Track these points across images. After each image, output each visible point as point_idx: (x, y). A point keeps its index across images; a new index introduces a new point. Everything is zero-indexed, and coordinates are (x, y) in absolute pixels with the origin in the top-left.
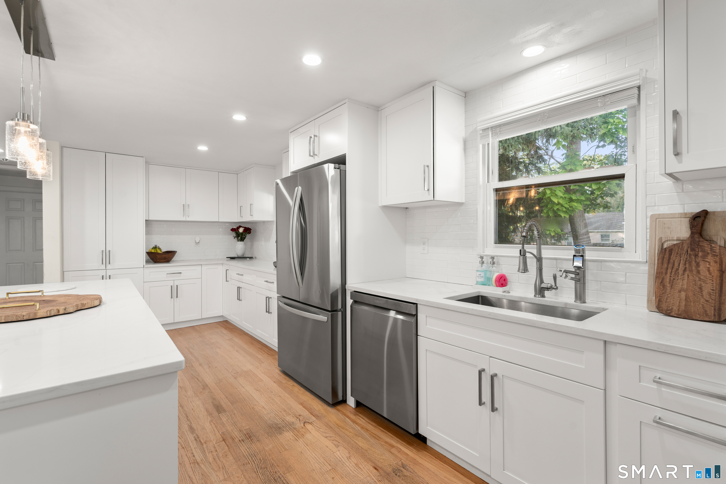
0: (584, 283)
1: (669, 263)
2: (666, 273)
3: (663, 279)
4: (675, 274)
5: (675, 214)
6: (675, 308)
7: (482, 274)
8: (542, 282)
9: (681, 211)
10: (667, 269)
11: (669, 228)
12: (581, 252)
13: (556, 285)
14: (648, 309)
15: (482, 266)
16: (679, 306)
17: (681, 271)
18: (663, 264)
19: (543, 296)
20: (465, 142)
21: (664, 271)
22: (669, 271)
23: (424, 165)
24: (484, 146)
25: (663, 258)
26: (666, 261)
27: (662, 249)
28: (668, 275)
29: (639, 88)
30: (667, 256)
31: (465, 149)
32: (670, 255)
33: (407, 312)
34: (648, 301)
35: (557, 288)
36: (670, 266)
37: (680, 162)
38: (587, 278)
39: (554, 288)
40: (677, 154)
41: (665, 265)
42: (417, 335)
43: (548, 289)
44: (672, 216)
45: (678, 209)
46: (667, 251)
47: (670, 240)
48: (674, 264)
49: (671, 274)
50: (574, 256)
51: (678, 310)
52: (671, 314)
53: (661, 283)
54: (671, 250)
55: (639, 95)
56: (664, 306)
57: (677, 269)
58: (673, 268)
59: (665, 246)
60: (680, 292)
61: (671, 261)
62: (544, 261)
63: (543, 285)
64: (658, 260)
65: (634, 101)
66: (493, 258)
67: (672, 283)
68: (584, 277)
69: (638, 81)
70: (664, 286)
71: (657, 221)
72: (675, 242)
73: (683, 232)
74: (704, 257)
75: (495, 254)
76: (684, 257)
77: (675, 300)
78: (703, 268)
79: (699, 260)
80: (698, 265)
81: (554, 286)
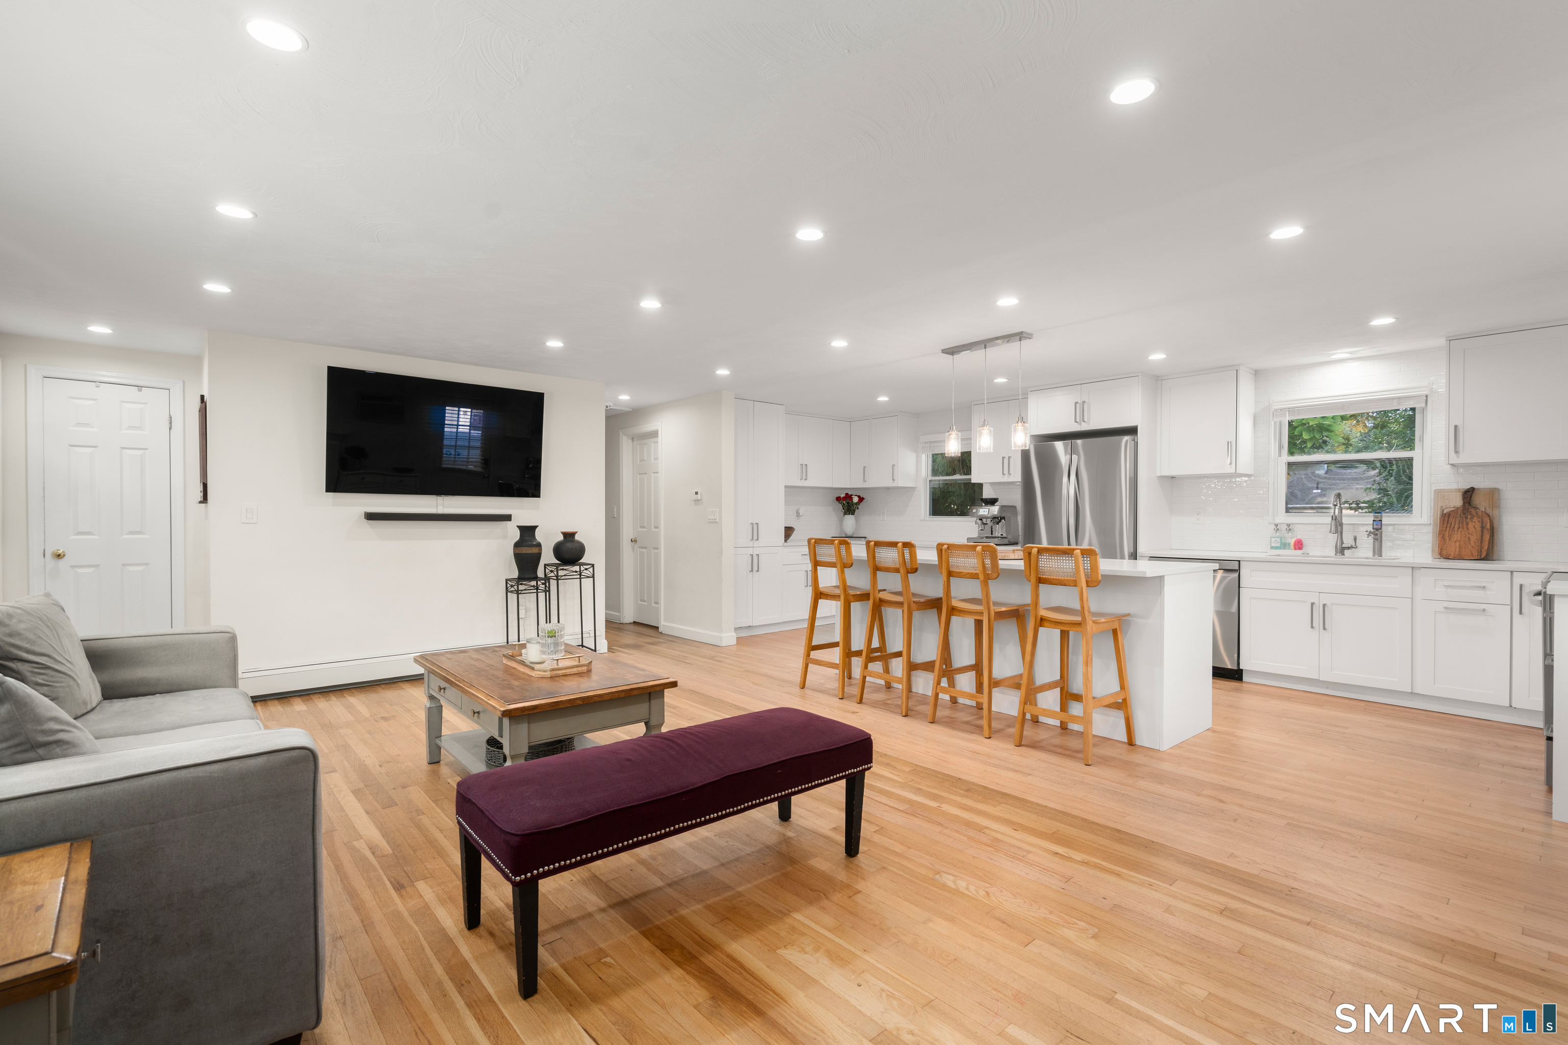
0: (1381, 542)
1: (1448, 523)
2: (1446, 531)
3: (1444, 534)
4: (1452, 531)
5: (1452, 489)
6: (1452, 554)
7: (1278, 540)
8: (1342, 543)
9: (1456, 488)
10: (1447, 527)
11: (1447, 499)
12: (1380, 518)
13: (1356, 545)
14: (1432, 557)
15: (1276, 533)
16: (1455, 552)
17: (1456, 529)
18: (1443, 524)
19: (1343, 555)
20: (1255, 417)
21: (1444, 529)
22: (1448, 529)
23: (1228, 442)
24: (1275, 423)
25: (1444, 520)
26: (1446, 522)
27: (1443, 514)
28: (1447, 532)
29: (1427, 396)
30: (1446, 519)
31: (1255, 424)
32: (1449, 518)
33: (1230, 568)
34: (1432, 551)
35: (1357, 547)
36: (1449, 525)
37: (1458, 457)
38: (1384, 538)
39: (1354, 547)
40: (1457, 452)
41: (1446, 525)
42: (1239, 587)
43: (1348, 548)
44: (1450, 491)
45: (1454, 486)
46: (1447, 515)
47: (1448, 508)
48: (1451, 524)
49: (1449, 531)
50: (1374, 520)
51: (1454, 554)
52: (1450, 558)
53: (1443, 537)
54: (1449, 514)
55: (1427, 400)
56: (1444, 553)
57: (1454, 528)
58: (1450, 527)
59: (1445, 512)
60: (1455, 542)
61: (1450, 522)
62: (1344, 526)
63: (1344, 546)
64: (1440, 522)
65: (1423, 405)
66: (1289, 525)
67: (1450, 537)
68: (1381, 537)
69: (1427, 392)
70: (1444, 539)
71: (1439, 494)
72: (1452, 509)
73: (1458, 502)
74: (1472, 518)
75: (1289, 522)
76: (1458, 519)
77: (1452, 549)
78: (1471, 525)
79: (1468, 520)
80: (1467, 524)
81: (1354, 546)
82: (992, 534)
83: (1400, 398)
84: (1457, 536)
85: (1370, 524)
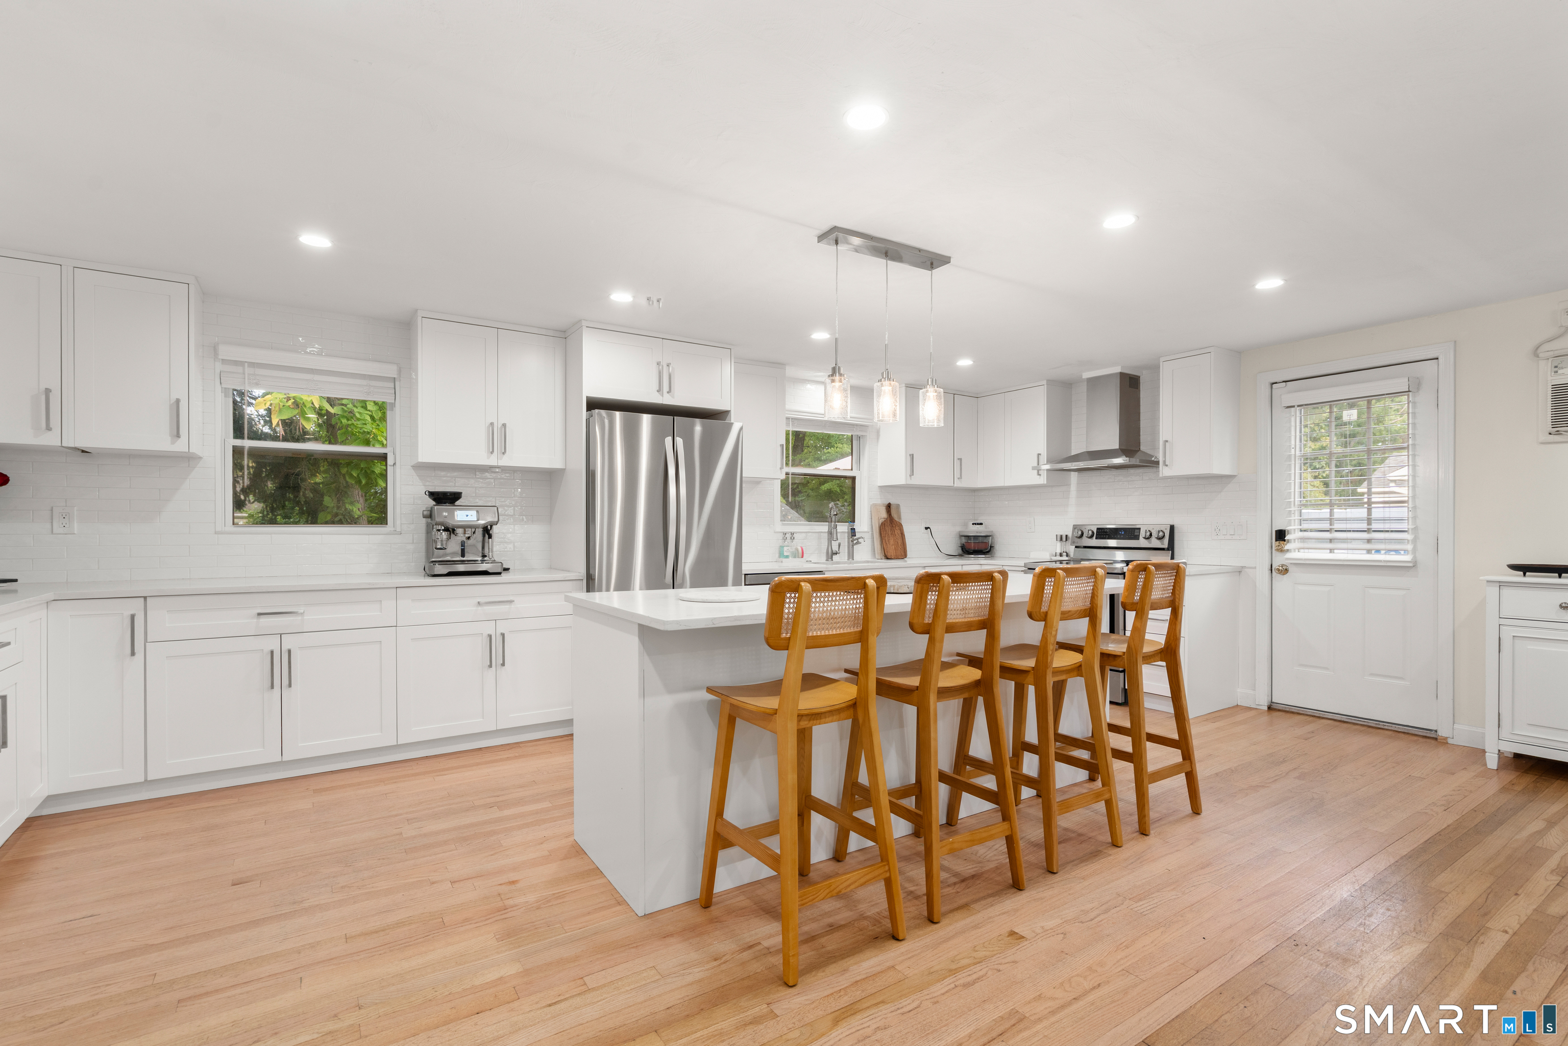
3: (885, 540)
4: (886, 537)
8: (833, 549)
9: (880, 503)
10: (885, 534)
11: (878, 511)
12: (853, 526)
13: (839, 551)
14: (874, 558)
16: (893, 553)
17: (890, 535)
19: (832, 560)
25: (882, 528)
26: (882, 531)
27: (878, 524)
30: (884, 527)
35: (840, 553)
39: (838, 553)
40: (910, 475)
43: (836, 554)
44: (879, 505)
46: (883, 525)
47: (880, 519)
48: (887, 532)
53: (884, 542)
56: (888, 554)
59: (881, 522)
61: (886, 530)
63: (833, 552)
64: (879, 530)
66: (792, 534)
67: (888, 541)
70: (886, 544)
71: (874, 507)
72: (883, 520)
73: (884, 515)
74: (895, 527)
75: (792, 531)
76: (889, 527)
77: (891, 552)
78: (896, 533)
79: (894, 528)
80: (894, 532)
81: (837, 550)
82: (463, 555)
83: (857, 425)
84: (892, 542)
85: (825, 532)
